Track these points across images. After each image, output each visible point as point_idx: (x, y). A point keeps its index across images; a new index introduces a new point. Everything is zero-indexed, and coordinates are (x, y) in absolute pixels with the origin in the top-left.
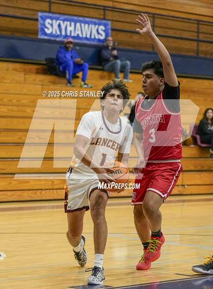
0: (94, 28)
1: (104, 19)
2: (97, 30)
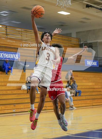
0: (14, 55)
2: (16, 56)
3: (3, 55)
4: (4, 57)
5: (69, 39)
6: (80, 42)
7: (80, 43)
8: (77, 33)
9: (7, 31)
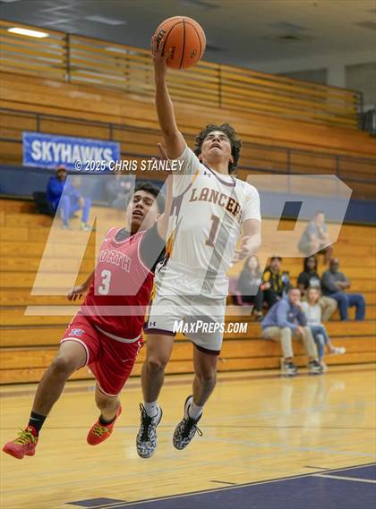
0: (98, 152)
1: (111, 140)
2: (102, 155)
3: (51, 149)
4: (57, 159)
5: (317, 93)
6: (359, 107)
7: (359, 111)
8: (349, 69)
9: (67, 55)
